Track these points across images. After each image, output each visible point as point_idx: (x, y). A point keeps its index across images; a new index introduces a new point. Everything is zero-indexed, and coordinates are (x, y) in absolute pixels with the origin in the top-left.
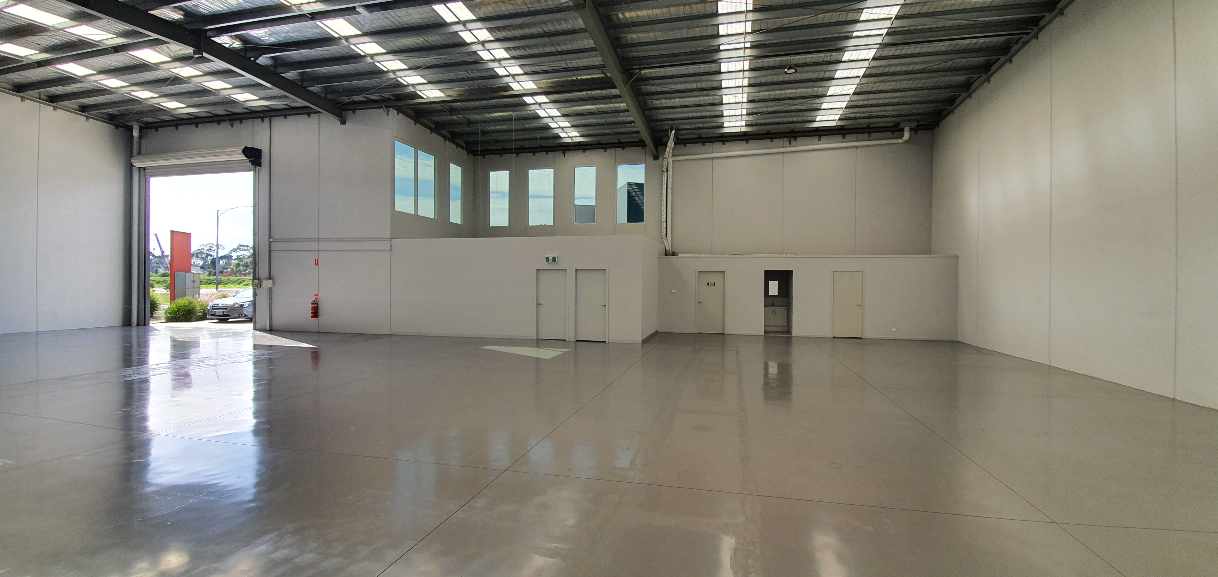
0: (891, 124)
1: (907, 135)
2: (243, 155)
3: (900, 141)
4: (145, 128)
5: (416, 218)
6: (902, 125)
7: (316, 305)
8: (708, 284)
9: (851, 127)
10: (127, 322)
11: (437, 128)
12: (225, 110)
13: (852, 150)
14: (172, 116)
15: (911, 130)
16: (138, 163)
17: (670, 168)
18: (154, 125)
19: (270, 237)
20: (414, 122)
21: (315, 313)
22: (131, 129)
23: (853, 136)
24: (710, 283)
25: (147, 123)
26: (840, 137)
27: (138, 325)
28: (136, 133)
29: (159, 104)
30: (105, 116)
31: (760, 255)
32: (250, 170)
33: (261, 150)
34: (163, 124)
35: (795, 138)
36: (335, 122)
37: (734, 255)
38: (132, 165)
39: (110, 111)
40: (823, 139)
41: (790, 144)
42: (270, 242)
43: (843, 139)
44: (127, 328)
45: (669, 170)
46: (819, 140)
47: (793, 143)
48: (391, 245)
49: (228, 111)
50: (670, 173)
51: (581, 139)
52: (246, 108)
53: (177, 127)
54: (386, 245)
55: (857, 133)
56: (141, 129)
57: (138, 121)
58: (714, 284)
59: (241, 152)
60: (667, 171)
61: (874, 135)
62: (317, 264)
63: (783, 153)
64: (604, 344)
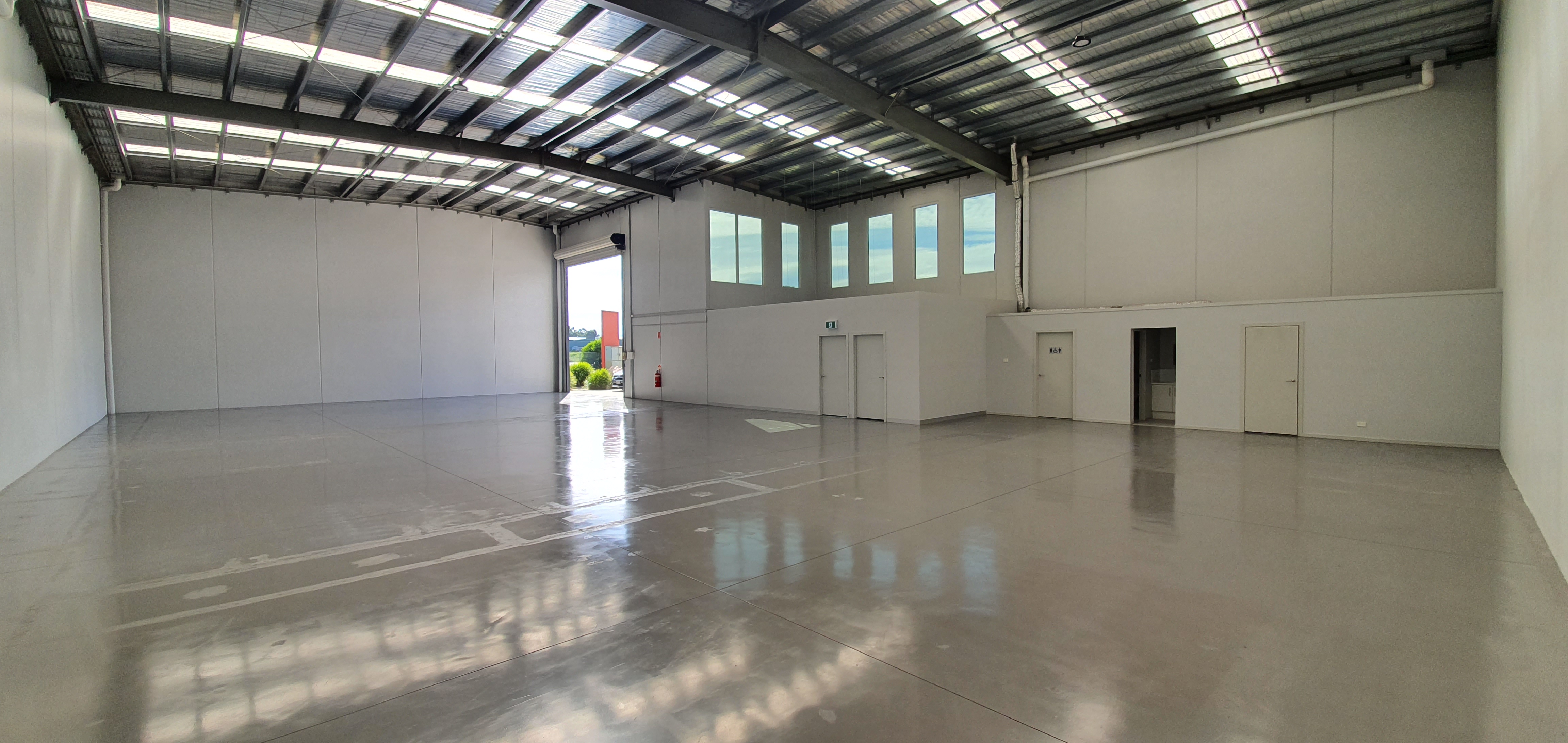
0: (1397, 62)
1: (1427, 76)
2: (612, 242)
3: (1420, 87)
4: (562, 226)
5: (737, 287)
6: (1414, 60)
7: (659, 376)
8: (1051, 350)
9: (1311, 82)
10: (556, 390)
11: (763, 189)
12: (600, 204)
13: (1322, 119)
14: (572, 214)
15: (1437, 64)
16: (559, 257)
17: (1026, 194)
18: (566, 223)
19: (632, 314)
20: (732, 188)
21: (659, 384)
22: (551, 227)
23: (1329, 94)
24: (1053, 350)
25: (562, 222)
26: (1301, 101)
27: (563, 391)
28: (555, 232)
29: (559, 206)
30: (536, 220)
31: (1148, 305)
32: (616, 255)
33: (625, 235)
34: (572, 221)
35: (1218, 117)
36: (666, 200)
37: (1112, 307)
38: (556, 260)
39: (537, 215)
40: (1269, 110)
41: (1209, 128)
42: (632, 318)
43: (1307, 102)
44: (557, 393)
45: (1024, 195)
46: (1261, 112)
47: (1214, 125)
48: (707, 317)
49: (602, 204)
50: (1026, 200)
51: (915, 173)
52: (612, 199)
53: (579, 221)
54: (702, 317)
55: (1334, 88)
56: (559, 228)
57: (555, 221)
58: (1060, 350)
59: (610, 239)
60: (1021, 197)
61: (1368, 85)
62: (659, 337)
63: (1197, 144)
64: (882, 423)
